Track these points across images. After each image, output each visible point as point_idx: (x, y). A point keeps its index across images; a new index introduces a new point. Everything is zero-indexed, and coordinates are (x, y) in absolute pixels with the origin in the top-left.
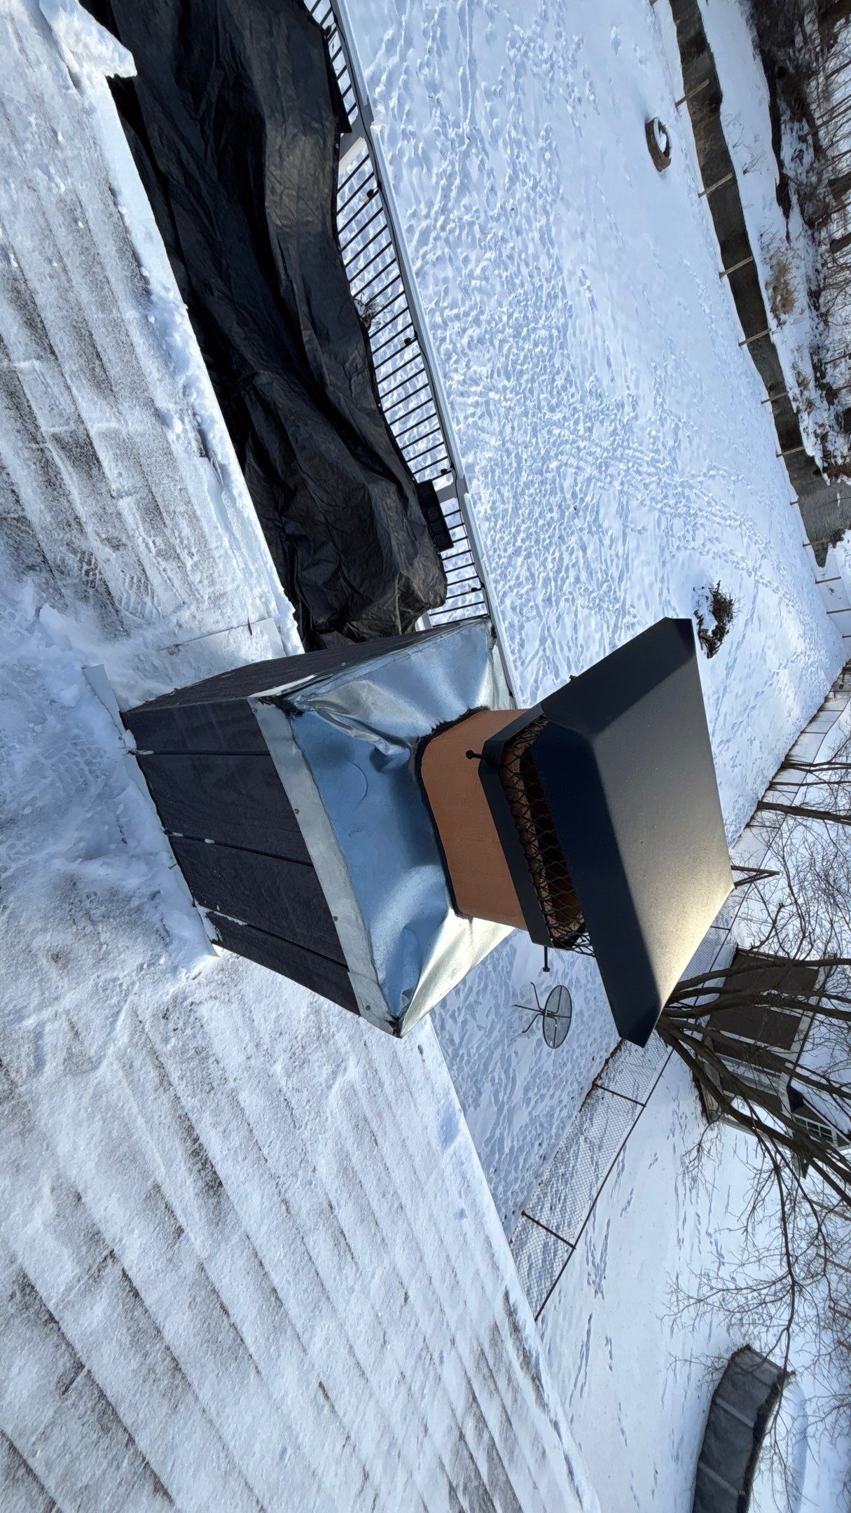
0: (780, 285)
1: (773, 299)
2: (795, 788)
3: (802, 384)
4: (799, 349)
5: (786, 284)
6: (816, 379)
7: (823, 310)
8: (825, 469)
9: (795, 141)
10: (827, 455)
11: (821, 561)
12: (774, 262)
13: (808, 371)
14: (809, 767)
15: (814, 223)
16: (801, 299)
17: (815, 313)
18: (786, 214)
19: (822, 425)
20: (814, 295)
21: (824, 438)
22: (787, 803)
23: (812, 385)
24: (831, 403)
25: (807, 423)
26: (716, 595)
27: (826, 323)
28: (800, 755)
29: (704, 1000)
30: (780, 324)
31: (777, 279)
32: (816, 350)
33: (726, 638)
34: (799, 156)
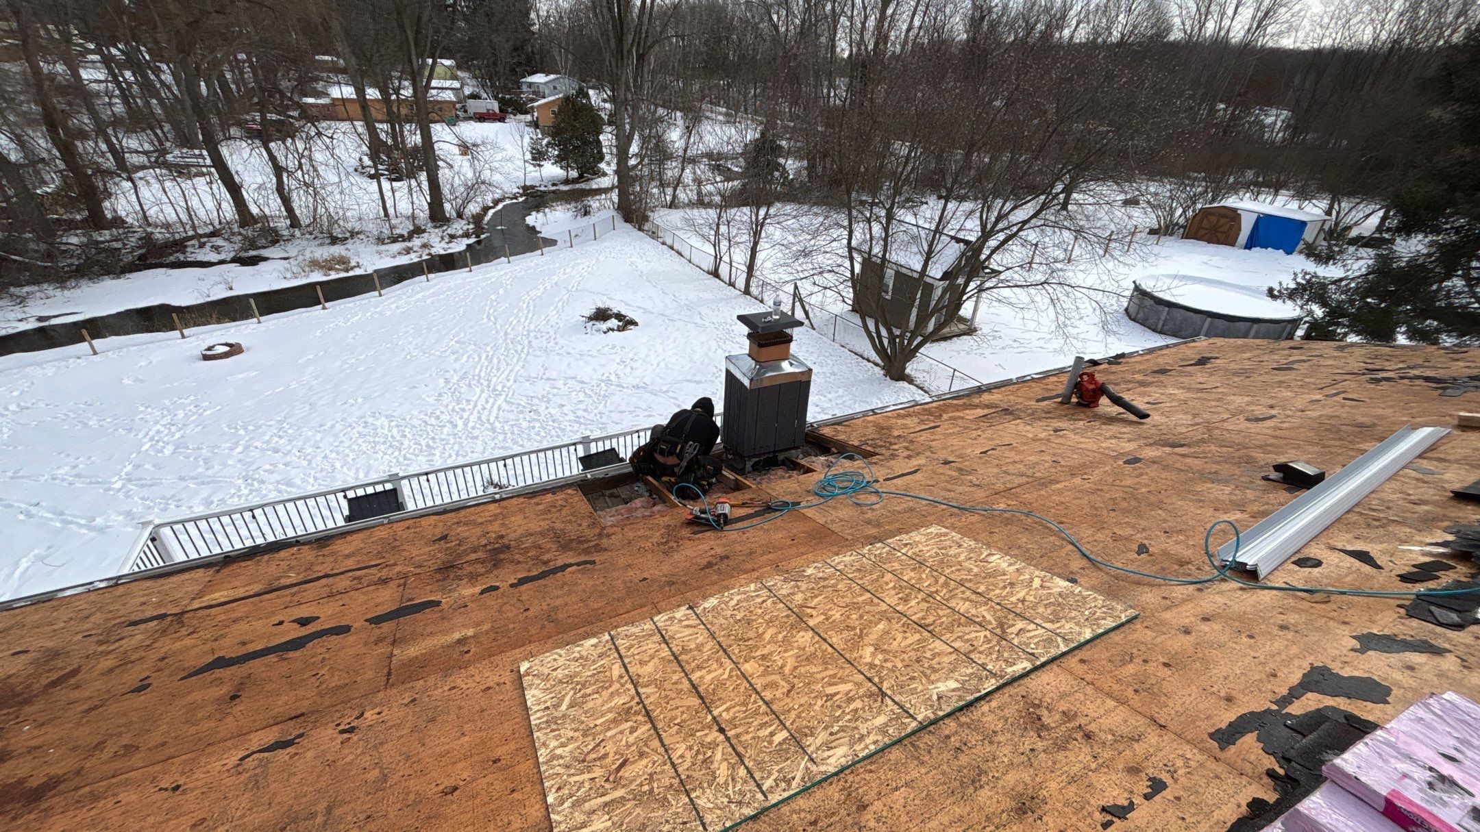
0: (327, 266)
1: (337, 270)
2: (734, 270)
3: (408, 251)
4: (379, 253)
5: (326, 261)
6: (404, 241)
7: (348, 235)
8: (478, 236)
9: (203, 250)
10: (466, 235)
11: (551, 242)
12: (307, 269)
13: (397, 247)
14: (718, 259)
15: (274, 238)
16: (337, 250)
17: (350, 241)
18: (265, 259)
19: (442, 238)
20: (334, 240)
21: (452, 237)
22: (745, 275)
23: (409, 244)
24: (424, 231)
25: (439, 248)
26: (591, 319)
27: (358, 233)
28: (708, 264)
29: (884, 332)
30: (358, 266)
31: (322, 267)
32: (380, 241)
33: (623, 313)
34: (216, 249)
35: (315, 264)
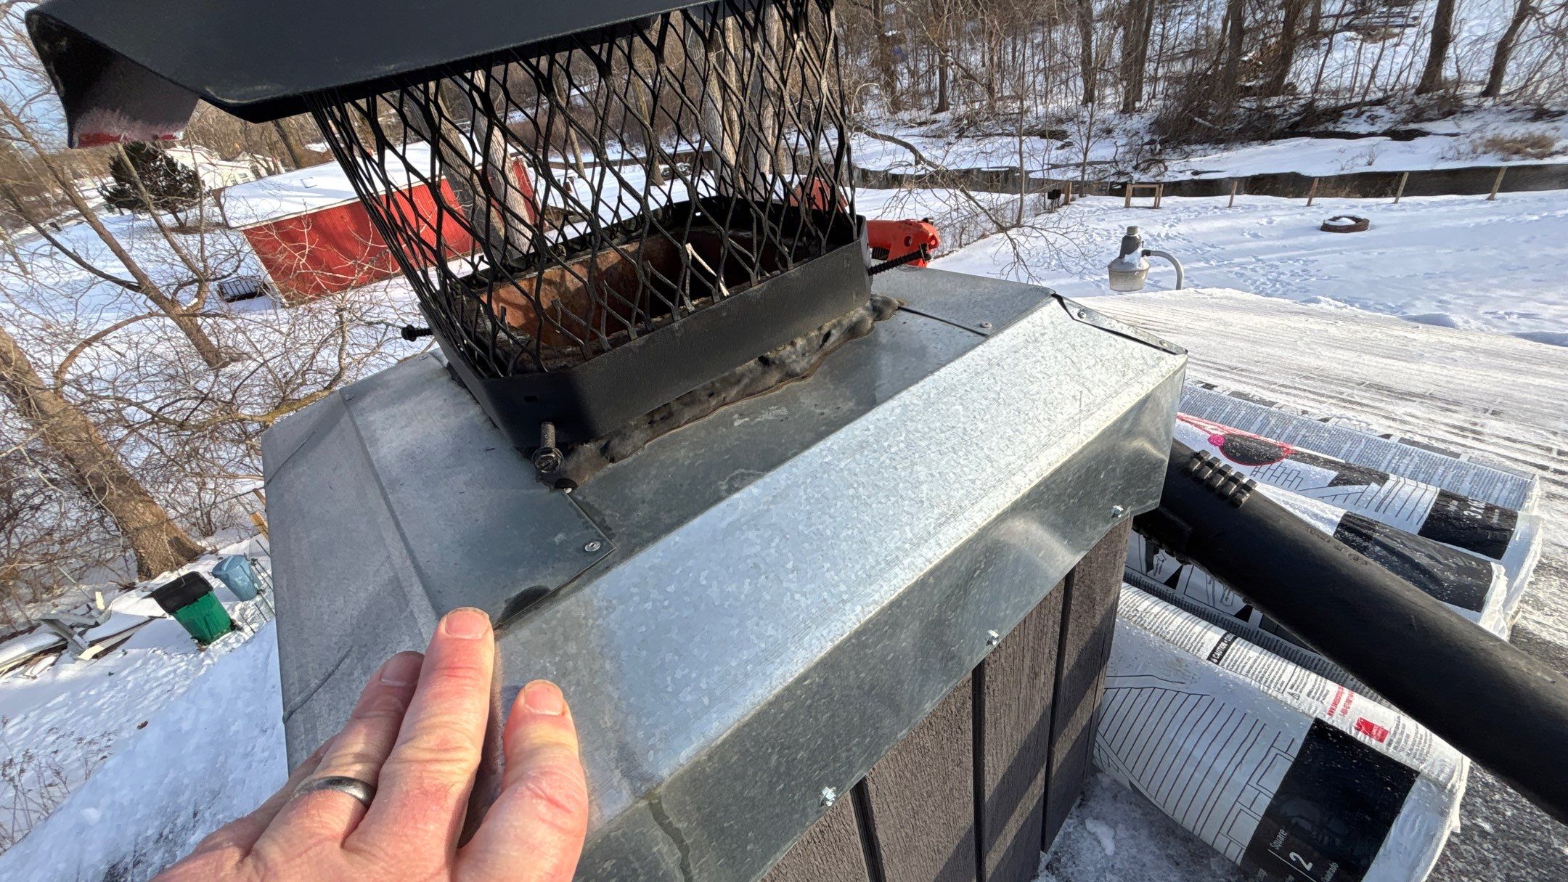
0: (1515, 148)
1: (1526, 155)
5: (1514, 141)
9: (1358, 121)
12: (1481, 150)
15: (1452, 109)
16: (1539, 128)
18: (1425, 134)
20: (1542, 115)
31: (1504, 149)
34: (1373, 119)
35: (1496, 145)
